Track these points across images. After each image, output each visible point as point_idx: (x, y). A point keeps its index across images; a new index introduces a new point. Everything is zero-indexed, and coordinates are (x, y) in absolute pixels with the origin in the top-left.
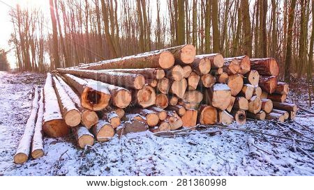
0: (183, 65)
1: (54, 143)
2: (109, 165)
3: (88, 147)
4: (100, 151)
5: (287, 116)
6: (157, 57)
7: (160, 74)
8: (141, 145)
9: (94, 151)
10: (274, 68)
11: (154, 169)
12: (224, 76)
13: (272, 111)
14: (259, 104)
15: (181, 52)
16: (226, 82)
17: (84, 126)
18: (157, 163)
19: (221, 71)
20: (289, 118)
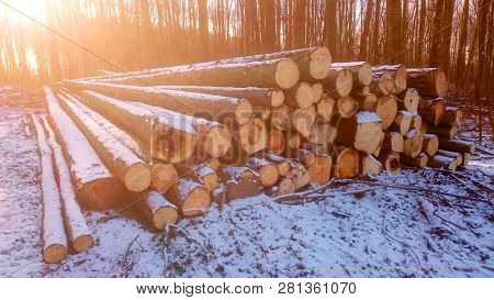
0: (312, 82)
1: (104, 220)
2: (221, 261)
3: (171, 228)
4: (193, 234)
5: (460, 160)
6: (273, 69)
7: (277, 99)
8: (260, 222)
9: (183, 235)
10: (441, 85)
11: (300, 267)
12: (371, 98)
13: (437, 153)
14: (419, 143)
15: (310, 59)
16: (373, 109)
17: (154, 189)
18: (302, 255)
19: (366, 91)
20: (463, 164)
